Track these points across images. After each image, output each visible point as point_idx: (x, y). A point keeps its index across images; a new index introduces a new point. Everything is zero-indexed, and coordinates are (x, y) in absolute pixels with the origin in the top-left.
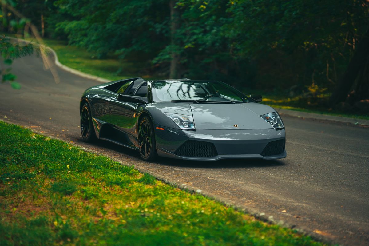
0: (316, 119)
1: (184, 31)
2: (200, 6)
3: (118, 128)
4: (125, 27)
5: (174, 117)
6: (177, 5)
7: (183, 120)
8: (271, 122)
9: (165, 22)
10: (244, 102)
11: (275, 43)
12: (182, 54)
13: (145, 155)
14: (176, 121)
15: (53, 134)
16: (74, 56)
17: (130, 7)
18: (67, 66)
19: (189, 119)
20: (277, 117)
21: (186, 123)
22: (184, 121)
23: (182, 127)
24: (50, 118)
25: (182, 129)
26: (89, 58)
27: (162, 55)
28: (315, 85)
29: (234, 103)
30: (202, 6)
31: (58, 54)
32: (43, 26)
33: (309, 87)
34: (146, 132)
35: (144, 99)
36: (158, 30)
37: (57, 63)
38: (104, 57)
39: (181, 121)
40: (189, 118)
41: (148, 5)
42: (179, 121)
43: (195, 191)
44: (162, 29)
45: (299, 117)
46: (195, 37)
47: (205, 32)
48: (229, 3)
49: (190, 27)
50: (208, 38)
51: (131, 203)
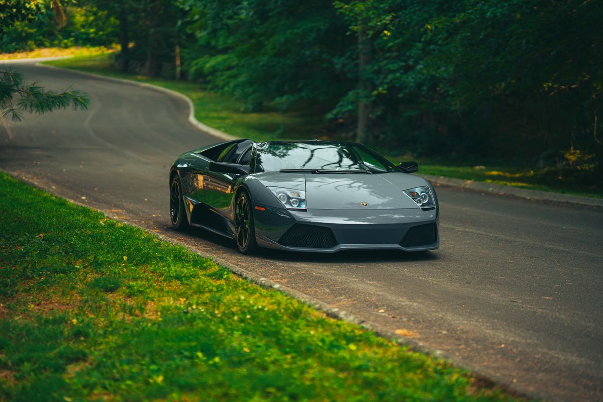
0: (551, 201)
1: (376, 68)
2: (382, 31)
3: (215, 210)
4: (288, 61)
5: (280, 193)
6: (350, 30)
7: (291, 196)
8: (418, 200)
9: (348, 54)
10: (389, 171)
11: (500, 85)
12: (375, 104)
13: (242, 246)
14: (282, 197)
15: (137, 221)
16: (220, 108)
17: (295, 31)
18: (205, 124)
19: (300, 195)
20: (428, 192)
21: (294, 201)
22: (292, 198)
23: (288, 206)
24: (146, 200)
25: (288, 209)
26: (237, 111)
27: (341, 106)
28: (575, 149)
29: (369, 174)
30: (386, 32)
31: (195, 105)
32: (178, 62)
33: (566, 154)
34: (243, 213)
35: (245, 168)
36: (338, 66)
37: (192, 119)
38: (259, 108)
39: (289, 198)
40: (300, 193)
41: (323, 27)
42: (286, 198)
43: (272, 286)
44: (344, 65)
45: (528, 198)
46: (390, 77)
47: (408, 69)
48: (425, 27)
49: (385, 62)
50: (410, 79)
51: (181, 299)
